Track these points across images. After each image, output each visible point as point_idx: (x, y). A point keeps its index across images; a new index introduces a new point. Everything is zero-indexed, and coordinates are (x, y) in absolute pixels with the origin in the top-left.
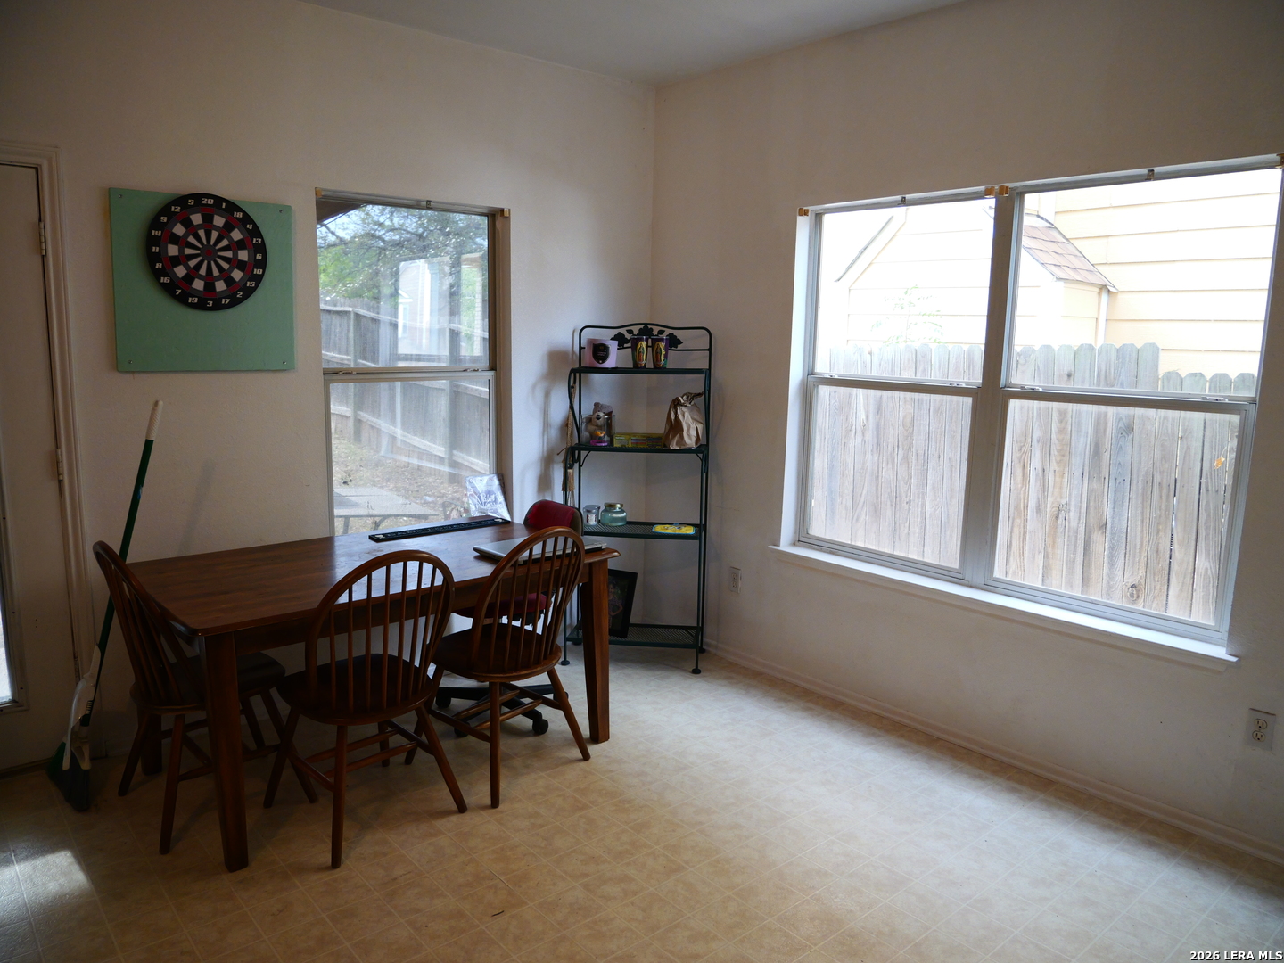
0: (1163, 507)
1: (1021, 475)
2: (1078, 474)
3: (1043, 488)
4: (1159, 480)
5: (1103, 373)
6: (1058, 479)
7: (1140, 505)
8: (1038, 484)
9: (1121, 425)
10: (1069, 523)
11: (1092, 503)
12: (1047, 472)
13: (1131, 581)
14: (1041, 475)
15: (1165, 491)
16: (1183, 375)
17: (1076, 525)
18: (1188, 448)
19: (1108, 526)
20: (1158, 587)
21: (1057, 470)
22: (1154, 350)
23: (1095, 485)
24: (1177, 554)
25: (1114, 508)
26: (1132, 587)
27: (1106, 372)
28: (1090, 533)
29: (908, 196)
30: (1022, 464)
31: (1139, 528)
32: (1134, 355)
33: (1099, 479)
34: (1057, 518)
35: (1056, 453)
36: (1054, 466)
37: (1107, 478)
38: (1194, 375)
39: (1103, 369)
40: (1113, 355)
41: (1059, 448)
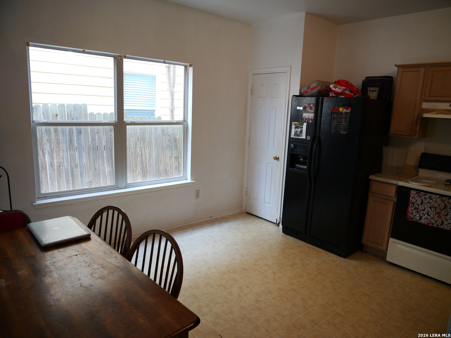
0: (95, 155)
1: (42, 154)
2: (65, 150)
3: (52, 158)
4: (93, 147)
5: (69, 114)
6: (57, 153)
7: (88, 156)
8: (50, 156)
9: (78, 131)
10: (65, 167)
11: (72, 159)
12: (53, 151)
13: (89, 181)
14: (51, 152)
15: (95, 150)
16: (95, 113)
17: (67, 167)
18: (100, 136)
19: (78, 165)
20: (97, 179)
21: (57, 149)
22: (85, 106)
23: (72, 153)
24: (101, 168)
25: (80, 159)
26: (89, 182)
27: (70, 113)
28: (73, 169)
29: (86, 50)
30: (42, 150)
31: (89, 163)
32: (79, 107)
33: (73, 150)
34: (60, 167)
35: (55, 144)
36: (55, 149)
37: (76, 149)
38: (98, 113)
39: (69, 112)
40: (72, 108)
41: (56, 142)
